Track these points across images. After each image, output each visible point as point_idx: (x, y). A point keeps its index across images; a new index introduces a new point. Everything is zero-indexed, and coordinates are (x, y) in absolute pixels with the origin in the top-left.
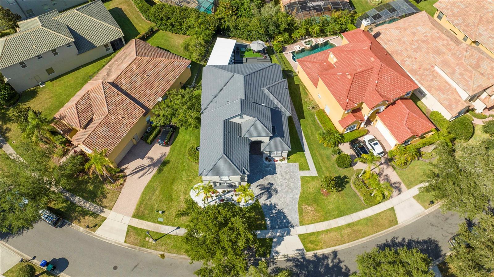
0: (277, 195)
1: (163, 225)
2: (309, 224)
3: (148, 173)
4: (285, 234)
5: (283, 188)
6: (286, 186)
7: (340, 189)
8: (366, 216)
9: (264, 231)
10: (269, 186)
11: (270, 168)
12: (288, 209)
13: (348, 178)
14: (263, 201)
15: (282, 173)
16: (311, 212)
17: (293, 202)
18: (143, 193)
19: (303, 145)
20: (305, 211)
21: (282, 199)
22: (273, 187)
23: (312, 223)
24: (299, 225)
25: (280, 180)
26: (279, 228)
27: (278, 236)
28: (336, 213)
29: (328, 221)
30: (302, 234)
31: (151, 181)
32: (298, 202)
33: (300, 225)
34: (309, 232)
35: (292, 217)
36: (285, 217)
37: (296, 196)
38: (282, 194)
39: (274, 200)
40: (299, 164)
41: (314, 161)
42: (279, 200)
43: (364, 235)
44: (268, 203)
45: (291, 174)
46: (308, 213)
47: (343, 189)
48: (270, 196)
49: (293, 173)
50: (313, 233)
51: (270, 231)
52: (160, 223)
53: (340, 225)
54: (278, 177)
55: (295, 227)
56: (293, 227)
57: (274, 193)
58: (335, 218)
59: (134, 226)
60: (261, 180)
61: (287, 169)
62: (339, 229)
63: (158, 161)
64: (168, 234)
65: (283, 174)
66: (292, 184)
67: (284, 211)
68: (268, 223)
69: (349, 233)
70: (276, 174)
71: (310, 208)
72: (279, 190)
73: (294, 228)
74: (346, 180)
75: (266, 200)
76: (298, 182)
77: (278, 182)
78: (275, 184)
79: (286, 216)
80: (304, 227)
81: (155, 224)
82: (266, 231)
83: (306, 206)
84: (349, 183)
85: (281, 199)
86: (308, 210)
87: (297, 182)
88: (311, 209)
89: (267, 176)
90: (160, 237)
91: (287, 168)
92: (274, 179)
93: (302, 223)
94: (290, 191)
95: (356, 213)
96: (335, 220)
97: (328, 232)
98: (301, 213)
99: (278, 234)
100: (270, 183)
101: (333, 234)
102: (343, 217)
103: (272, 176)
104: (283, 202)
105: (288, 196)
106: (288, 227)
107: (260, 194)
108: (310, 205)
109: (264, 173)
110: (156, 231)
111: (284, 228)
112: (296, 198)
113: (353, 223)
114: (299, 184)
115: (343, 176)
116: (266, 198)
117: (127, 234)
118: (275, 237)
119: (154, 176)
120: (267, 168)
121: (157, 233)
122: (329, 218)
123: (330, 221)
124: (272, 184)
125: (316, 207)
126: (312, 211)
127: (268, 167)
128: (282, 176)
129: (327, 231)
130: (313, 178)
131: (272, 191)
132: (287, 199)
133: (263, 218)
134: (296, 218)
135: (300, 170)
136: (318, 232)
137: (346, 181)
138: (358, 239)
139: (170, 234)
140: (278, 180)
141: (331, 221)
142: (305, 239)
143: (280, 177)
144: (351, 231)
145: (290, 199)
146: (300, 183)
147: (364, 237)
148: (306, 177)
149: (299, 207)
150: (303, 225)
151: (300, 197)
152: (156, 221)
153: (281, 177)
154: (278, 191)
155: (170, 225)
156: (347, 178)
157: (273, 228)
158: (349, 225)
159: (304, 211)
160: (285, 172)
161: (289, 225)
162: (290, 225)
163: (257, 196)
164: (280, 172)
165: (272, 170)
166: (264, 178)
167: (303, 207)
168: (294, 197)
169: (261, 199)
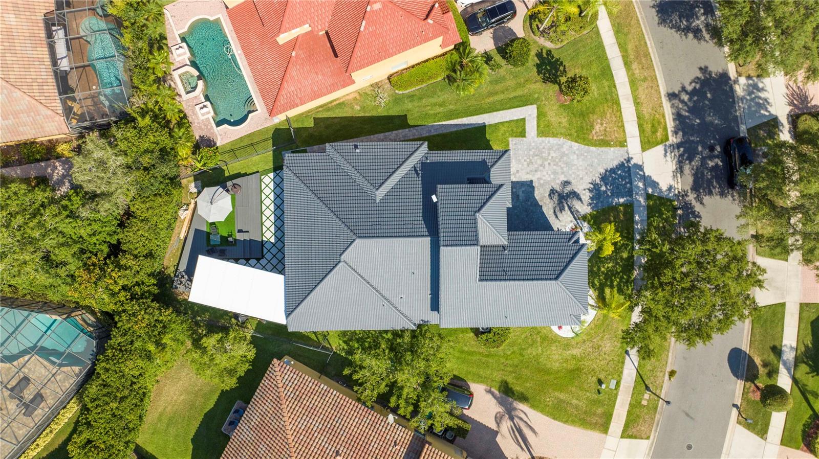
0: (573, 181)
1: (621, 378)
2: (624, 131)
3: (525, 419)
4: (641, 173)
5: (560, 171)
6: (556, 165)
7: (562, 68)
8: (612, 33)
9: (635, 209)
10: (556, 197)
11: (521, 193)
12: (599, 165)
13: (542, 50)
14: (584, 208)
15: (532, 171)
16: (604, 125)
17: (586, 154)
18: (566, 422)
19: (469, 124)
20: (602, 135)
21: (581, 174)
22: (558, 188)
23: (623, 126)
24: (626, 148)
25: (544, 176)
26: (631, 182)
27: (644, 185)
28: (606, 83)
29: (621, 98)
30: (641, 144)
31: (542, 411)
32: (586, 147)
33: (627, 146)
34: (637, 133)
35: (613, 160)
36: (613, 171)
37: (575, 148)
38: (570, 172)
39: (582, 186)
40: (512, 136)
41: (506, 109)
42: (582, 179)
43: (642, 43)
44: (586, 197)
45: (531, 153)
46: (605, 130)
48: (575, 195)
49: (530, 150)
50: (640, 126)
51: (636, 198)
52: (618, 384)
53: (627, 79)
54: (539, 179)
55: (630, 156)
56: (629, 160)
57: (568, 189)
58: (615, 87)
59: (622, 429)
60: (544, 209)
61: (523, 161)
62: (633, 82)
63: (501, 402)
64: (637, 370)
65: (532, 167)
66: (553, 154)
67: (603, 171)
68: (622, 200)
69: (640, 67)
70: (531, 181)
71: (597, 127)
72: (563, 178)
73: (632, 158)
74: (545, 56)
75: (582, 203)
76: (549, 142)
77: (549, 179)
78: (553, 184)
79: (611, 169)
80: (628, 140)
81: (619, 393)
82: (635, 204)
83: (594, 132)
84: (550, 51)
85: (581, 176)
86: (600, 131)
87: (549, 145)
88: (599, 125)
89: (537, 198)
90: (642, 382)
91: (520, 160)
92: (542, 185)
93: (622, 144)
94: (565, 158)
95: (606, 48)
96: (618, 87)
97: (638, 101)
98: (604, 143)
99: (641, 185)
100: (550, 195)
101: (642, 97)
102: (613, 72)
103: (536, 189)
104: (586, 173)
105: (575, 162)
106: (629, 168)
107: (572, 213)
108: (592, 126)
109: (529, 203)
110: (632, 389)
111: (630, 175)
112: (577, 150)
113: (623, 56)
114: (553, 141)
115: (536, 58)
116: (580, 202)
117: (636, 438)
118: (645, 189)
119: (533, 407)
121: (635, 387)
122: (615, 97)
124: (552, 192)
125: (595, 117)
126: (602, 124)
128: (536, 171)
129: (637, 103)
130: (541, 115)
131: (566, 191)
132: (581, 166)
133: (614, 208)
134: (614, 152)
135: (524, 136)
136: (638, 118)
137: (547, 54)
138: (649, 54)
139: (636, 366)
140: (544, 178)
141: (620, 94)
142: (649, 141)
143: (538, 175)
144: (636, 63)
145: (580, 159)
146: (551, 139)
147: (646, 43)
148: (538, 126)
149: (595, 145)
150: (626, 141)
151: (576, 142)
152: (615, 392)
153: (539, 173)
154: (565, 180)
155: (622, 368)
156: (542, 52)
157: (630, 193)
158: (627, 64)
159: (602, 137)
160: (528, 165)
161: (626, 165)
162: (627, 162)
163: (574, 217)
164: (528, 173)
165: (523, 189)
166: (540, 203)
167: (595, 138)
168: (577, 152)
169: (580, 210)
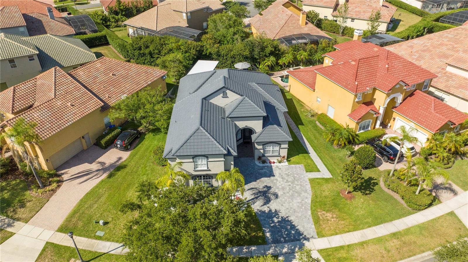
0: (278, 200)
1: (103, 240)
2: (332, 235)
3: (94, 178)
4: (297, 249)
5: (285, 191)
6: (290, 189)
7: (368, 192)
8: (415, 223)
9: (262, 246)
10: (265, 189)
11: (264, 171)
12: (297, 217)
13: (376, 179)
14: (257, 206)
15: (282, 176)
16: (333, 220)
17: (303, 208)
19: (307, 147)
20: (323, 218)
21: (286, 205)
22: (272, 190)
23: (337, 234)
24: (317, 237)
25: (280, 182)
26: (286, 242)
27: (286, 253)
28: (370, 220)
29: (361, 231)
30: (324, 249)
31: (96, 187)
32: (310, 208)
33: (319, 237)
34: (333, 246)
35: (304, 227)
36: (293, 227)
37: (306, 200)
38: (286, 198)
39: (274, 205)
40: (305, 166)
41: (324, 163)
42: (282, 205)
44: (266, 209)
45: (296, 175)
46: (328, 220)
47: (372, 192)
48: (268, 201)
49: (297, 175)
50: (342, 247)
51: (272, 247)
52: (100, 238)
53: (380, 235)
54: (277, 180)
55: (310, 240)
56: (308, 239)
57: (272, 197)
58: (370, 227)
59: (55, 243)
60: (254, 183)
62: (379, 240)
63: (112, 165)
64: (107, 253)
65: (285, 176)
66: (298, 187)
67: (290, 219)
68: (268, 235)
70: (274, 176)
71: (329, 215)
72: (280, 193)
74: (372, 182)
75: (262, 206)
76: (307, 185)
77: (278, 185)
78: (274, 187)
79: (294, 225)
80: (325, 239)
81: (90, 240)
82: (265, 246)
83: (323, 212)
85: (284, 205)
86: (326, 216)
87: (305, 185)
88: (331, 216)
89: (262, 179)
91: (289, 170)
92: (272, 181)
93: (320, 235)
94: (296, 194)
95: (400, 220)
96: (370, 228)
97: (365, 245)
98: (317, 221)
99: (285, 250)
100: (266, 186)
101: (371, 248)
102: (382, 225)
103: (269, 178)
104: (288, 208)
105: (295, 201)
106: (299, 240)
107: (253, 199)
108: (328, 211)
109: (257, 175)
110: (90, 249)
111: (293, 241)
112: (306, 202)
113: (400, 232)
114: (308, 187)
116: (262, 204)
117: (41, 254)
118: (281, 254)
120: (261, 171)
121: (90, 252)
122: (361, 227)
123: (364, 230)
124: (269, 188)
125: (338, 213)
126: (333, 218)
127: (262, 169)
128: (282, 178)
129: (362, 244)
130: (327, 180)
131: (269, 195)
132: (293, 204)
133: (259, 228)
134: (311, 228)
135: (307, 172)
136: (349, 246)
137: (374, 183)
140: (278, 182)
142: (329, 255)
143: (280, 179)
145: (298, 204)
146: (310, 186)
148: (317, 178)
149: (312, 214)
150: (323, 236)
151: (312, 201)
152: (93, 235)
153: (282, 180)
154: (279, 195)
155: (113, 241)
156: (374, 180)
157: (276, 241)
158: (394, 235)
159: (321, 218)
160: (286, 174)
161: (301, 237)
162: (303, 238)
163: (249, 201)
164: (280, 174)
165: (267, 172)
166: (258, 181)
167: (319, 213)
168: (303, 202)
169: (255, 204)
